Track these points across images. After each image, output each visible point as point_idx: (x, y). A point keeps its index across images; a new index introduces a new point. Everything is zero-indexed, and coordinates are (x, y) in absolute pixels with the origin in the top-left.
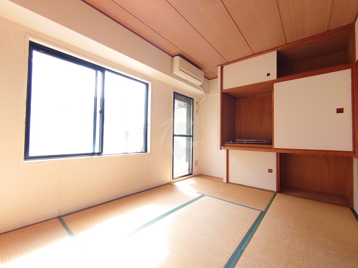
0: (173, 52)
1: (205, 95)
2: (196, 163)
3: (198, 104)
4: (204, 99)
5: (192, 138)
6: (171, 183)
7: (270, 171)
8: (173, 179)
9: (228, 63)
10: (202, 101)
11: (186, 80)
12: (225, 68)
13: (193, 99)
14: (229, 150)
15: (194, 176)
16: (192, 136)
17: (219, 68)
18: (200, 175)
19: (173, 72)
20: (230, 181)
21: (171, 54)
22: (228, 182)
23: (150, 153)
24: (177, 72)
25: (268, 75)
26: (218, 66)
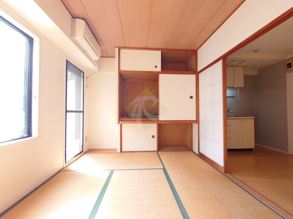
0: (77, 12)
1: (98, 71)
2: (86, 139)
3: (88, 79)
4: (95, 75)
5: (82, 114)
6: (63, 168)
7: (153, 137)
8: (66, 162)
9: (125, 48)
10: (93, 76)
11: (85, 51)
12: (122, 51)
13: (83, 73)
14: (122, 124)
15: (85, 153)
16: (83, 112)
17: (117, 49)
18: (90, 151)
19: (75, 36)
20: (123, 150)
21: (72, 13)
22: (121, 151)
23: (38, 137)
24: (80, 38)
25: (156, 67)
26: (115, 47)
